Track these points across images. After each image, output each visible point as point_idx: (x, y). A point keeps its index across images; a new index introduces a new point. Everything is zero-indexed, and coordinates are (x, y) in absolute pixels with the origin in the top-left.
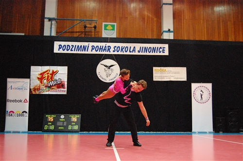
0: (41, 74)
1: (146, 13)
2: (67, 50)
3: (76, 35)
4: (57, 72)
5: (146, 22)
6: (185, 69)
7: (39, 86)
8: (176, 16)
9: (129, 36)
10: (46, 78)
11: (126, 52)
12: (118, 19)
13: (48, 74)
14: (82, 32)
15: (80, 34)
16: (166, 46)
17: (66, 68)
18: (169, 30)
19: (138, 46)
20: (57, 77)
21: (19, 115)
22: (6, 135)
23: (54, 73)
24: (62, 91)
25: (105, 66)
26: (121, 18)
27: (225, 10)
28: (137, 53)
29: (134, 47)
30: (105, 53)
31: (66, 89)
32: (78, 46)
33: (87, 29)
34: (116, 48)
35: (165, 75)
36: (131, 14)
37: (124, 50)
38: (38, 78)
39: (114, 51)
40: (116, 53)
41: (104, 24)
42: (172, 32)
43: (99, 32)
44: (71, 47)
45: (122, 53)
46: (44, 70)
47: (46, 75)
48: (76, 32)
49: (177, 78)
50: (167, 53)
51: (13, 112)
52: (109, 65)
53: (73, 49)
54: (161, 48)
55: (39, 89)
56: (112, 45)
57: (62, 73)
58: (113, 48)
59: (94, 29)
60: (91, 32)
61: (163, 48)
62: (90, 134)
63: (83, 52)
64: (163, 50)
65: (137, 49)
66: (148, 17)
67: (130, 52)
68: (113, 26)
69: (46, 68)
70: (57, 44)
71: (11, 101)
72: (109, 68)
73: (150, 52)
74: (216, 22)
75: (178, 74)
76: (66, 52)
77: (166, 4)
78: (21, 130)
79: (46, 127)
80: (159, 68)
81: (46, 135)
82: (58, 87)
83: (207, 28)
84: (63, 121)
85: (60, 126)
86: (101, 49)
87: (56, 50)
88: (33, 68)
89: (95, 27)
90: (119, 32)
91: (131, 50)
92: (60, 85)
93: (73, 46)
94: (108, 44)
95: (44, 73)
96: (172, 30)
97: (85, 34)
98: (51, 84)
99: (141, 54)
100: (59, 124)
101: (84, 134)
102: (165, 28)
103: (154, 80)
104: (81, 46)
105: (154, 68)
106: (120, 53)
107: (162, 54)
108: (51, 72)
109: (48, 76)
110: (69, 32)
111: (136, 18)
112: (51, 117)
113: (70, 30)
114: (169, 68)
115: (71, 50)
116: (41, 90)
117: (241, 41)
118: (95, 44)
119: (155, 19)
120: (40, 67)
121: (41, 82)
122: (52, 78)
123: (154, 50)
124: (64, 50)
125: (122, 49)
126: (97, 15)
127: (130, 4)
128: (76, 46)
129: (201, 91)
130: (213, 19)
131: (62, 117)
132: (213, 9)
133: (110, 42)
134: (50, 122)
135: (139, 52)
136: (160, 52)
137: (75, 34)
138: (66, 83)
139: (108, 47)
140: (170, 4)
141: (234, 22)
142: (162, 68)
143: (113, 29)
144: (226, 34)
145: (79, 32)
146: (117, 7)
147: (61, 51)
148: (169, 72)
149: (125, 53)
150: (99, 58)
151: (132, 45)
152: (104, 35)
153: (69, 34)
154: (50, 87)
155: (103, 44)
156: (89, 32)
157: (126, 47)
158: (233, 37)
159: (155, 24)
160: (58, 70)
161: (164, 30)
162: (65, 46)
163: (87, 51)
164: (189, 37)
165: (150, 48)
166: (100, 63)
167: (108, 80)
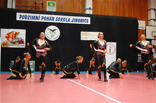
0: (8, 34)
2: (26, 19)
3: (29, 9)
4: (18, 33)
5: (75, 2)
7: (7, 42)
9: (64, 11)
10: (11, 37)
11: (64, 21)
13: (12, 34)
14: (33, 7)
15: (31, 8)
16: (89, 18)
17: (25, 30)
18: (90, 8)
19: (72, 18)
20: (18, 36)
23: (16, 34)
24: (22, 45)
25: (50, 30)
28: (71, 22)
29: (69, 19)
30: (50, 21)
31: (25, 45)
32: (33, 16)
33: (37, 5)
34: (57, 19)
35: (88, 37)
37: (63, 20)
38: (6, 37)
39: (56, 21)
40: (57, 22)
41: (48, 2)
43: (44, 7)
44: (28, 17)
45: (61, 22)
46: (10, 32)
47: (11, 35)
48: (29, 7)
49: (95, 39)
50: (89, 23)
52: (53, 29)
53: (29, 18)
54: (86, 19)
55: (6, 44)
56: (55, 16)
57: (22, 34)
58: (56, 18)
59: (41, 5)
60: (39, 7)
61: (87, 20)
63: (36, 21)
64: (87, 21)
65: (71, 20)
67: (67, 21)
68: (54, 4)
69: (11, 30)
70: (18, 15)
72: (53, 31)
73: (79, 22)
74: (118, 4)
75: (96, 36)
76: (24, 20)
80: (84, 32)
82: (20, 43)
83: (113, 7)
86: (48, 19)
88: (2, 30)
89: (42, 4)
90: (57, 8)
91: (67, 20)
92: (21, 42)
93: (29, 16)
94: (53, 16)
95: (10, 33)
96: (92, 8)
97: (35, 8)
98: (15, 41)
99: (73, 23)
103: (81, 39)
104: (35, 16)
105: (81, 32)
106: (60, 22)
107: (86, 23)
108: (14, 33)
109: (13, 36)
110: (24, 6)
113: (25, 5)
114: (90, 32)
115: (28, 19)
116: (8, 45)
117: (132, 17)
118: (44, 16)
120: (7, 30)
121: (8, 40)
122: (15, 37)
123: (82, 20)
124: (23, 19)
125: (61, 20)
128: (31, 16)
129: (110, 47)
130: (116, 2)
133: (53, 15)
135: (72, 22)
136: (85, 22)
137: (28, 7)
138: (25, 41)
139: (53, 17)
141: (129, 5)
142: (86, 32)
143: (54, 6)
144: (124, 12)
145: (31, 6)
147: (21, 19)
148: (90, 35)
149: (63, 22)
151: (68, 17)
152: (48, 10)
153: (24, 7)
154: (14, 43)
155: (49, 16)
156: (38, 7)
157: (64, 18)
158: (128, 14)
159: (81, 3)
160: (20, 32)
161: (87, 8)
162: (24, 16)
163: (39, 20)
164: (101, 13)
165: (79, 19)
166: (47, 28)
167: (52, 39)
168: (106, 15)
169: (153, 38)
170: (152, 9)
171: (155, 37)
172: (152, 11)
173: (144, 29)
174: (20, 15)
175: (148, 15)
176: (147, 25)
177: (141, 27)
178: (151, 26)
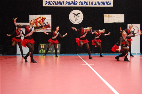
0: (36, 20)
2: (51, 5)
4: (45, 18)
6: (123, 15)
10: (39, 22)
11: (87, 5)
16: (112, 1)
17: (51, 15)
20: (45, 21)
22: (17, 56)
23: (43, 19)
24: (49, 30)
25: (74, 14)
28: (93, 6)
29: (92, 2)
30: (74, 6)
31: (51, 29)
32: (57, 2)
34: (81, 3)
35: (112, 19)
37: (86, 4)
39: (79, 5)
40: (81, 6)
44: (53, 3)
45: (84, 6)
46: (38, 18)
49: (118, 21)
50: (112, 5)
52: (76, 13)
53: (54, 4)
54: (108, 2)
57: (48, 19)
58: (79, 3)
61: (110, 2)
62: (66, 55)
63: (61, 6)
64: (110, 3)
69: (38, 16)
70: (44, 1)
72: (77, 15)
73: (101, 5)
75: (119, 18)
76: (50, 6)
79: (40, 52)
80: (107, 15)
81: (40, 56)
82: (46, 28)
86: (71, 3)
87: (44, 5)
88: (31, 16)
91: (90, 4)
92: (47, 26)
94: (76, 0)
99: (96, 6)
101: (63, 55)
103: (104, 22)
104: (59, 2)
105: (104, 15)
106: (83, 6)
107: (109, 6)
108: (41, 18)
112: (43, 45)
114: (113, 14)
115: (53, 5)
120: (35, 15)
121: (36, 25)
123: (104, 3)
124: (49, 5)
125: (84, 3)
129: (134, 29)
134: (42, 48)
135: (95, 5)
136: (108, 5)
138: (51, 25)
139: (76, 2)
142: (109, 15)
147: (47, 5)
148: (114, 17)
149: (86, 6)
157: (87, 2)
160: (46, 17)
162: (50, 2)
163: (63, 5)
165: (102, 2)
166: (71, 12)
167: (76, 23)
174: (46, 2)
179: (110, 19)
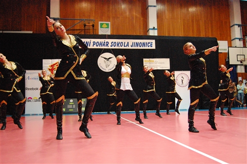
0: (51, 66)
1: (134, 14)
5: (134, 21)
6: (169, 59)
8: (159, 16)
9: (121, 33)
11: (121, 46)
12: (111, 19)
14: (82, 30)
16: (154, 41)
18: (154, 28)
19: (131, 41)
21: (36, 101)
22: (26, 116)
25: (104, 58)
26: (114, 18)
27: (197, 11)
28: (130, 48)
29: (128, 43)
30: (104, 47)
33: (86, 27)
34: (113, 44)
36: (122, 14)
37: (119, 45)
38: (50, 69)
39: (111, 46)
40: (113, 47)
41: (100, 22)
42: (156, 29)
43: (95, 30)
45: (118, 48)
46: (54, 63)
48: (77, 30)
49: (162, 67)
50: (154, 47)
51: (31, 98)
52: (108, 57)
54: (149, 43)
56: (110, 41)
58: (111, 43)
59: (92, 27)
60: (90, 30)
61: (151, 43)
64: (151, 45)
65: (130, 44)
66: (136, 17)
68: (107, 24)
69: (55, 61)
71: (28, 89)
72: (108, 60)
73: (140, 47)
74: (191, 21)
75: (163, 64)
77: (151, 6)
78: (38, 113)
80: (148, 59)
83: (184, 26)
84: (72, 105)
85: (70, 109)
86: (101, 44)
88: (44, 61)
89: (93, 26)
90: (112, 30)
91: (125, 45)
94: (107, 40)
95: (54, 65)
96: (156, 27)
97: (85, 32)
99: (133, 48)
100: (69, 107)
102: (151, 26)
105: (144, 60)
106: (116, 47)
107: (150, 48)
110: (70, 30)
111: (126, 17)
113: (72, 28)
114: (157, 59)
117: (210, 37)
118: (96, 40)
119: (142, 19)
120: (50, 60)
121: (52, 73)
123: (144, 44)
125: (118, 44)
126: (94, 15)
127: (121, 6)
129: (182, 77)
130: (188, 19)
131: (71, 101)
132: (188, 10)
135: (132, 46)
136: (149, 46)
137: (76, 31)
139: (107, 42)
140: (154, 6)
141: (205, 21)
142: (151, 59)
143: (108, 27)
144: (199, 30)
145: (79, 30)
146: (111, 8)
148: (156, 62)
149: (120, 48)
150: (99, 52)
151: (126, 41)
152: (100, 33)
155: (102, 40)
156: (88, 30)
157: (121, 42)
158: (204, 33)
159: (142, 23)
161: (150, 28)
163: (90, 46)
164: (169, 34)
165: (140, 43)
166: (101, 56)
167: (107, 70)
168: (175, 36)
169: (239, 63)
170: (236, 25)
171: (241, 62)
172: (236, 27)
173: (227, 52)
175: (230, 33)
176: (230, 46)
177: (222, 50)
178: (236, 47)
179: (152, 65)
